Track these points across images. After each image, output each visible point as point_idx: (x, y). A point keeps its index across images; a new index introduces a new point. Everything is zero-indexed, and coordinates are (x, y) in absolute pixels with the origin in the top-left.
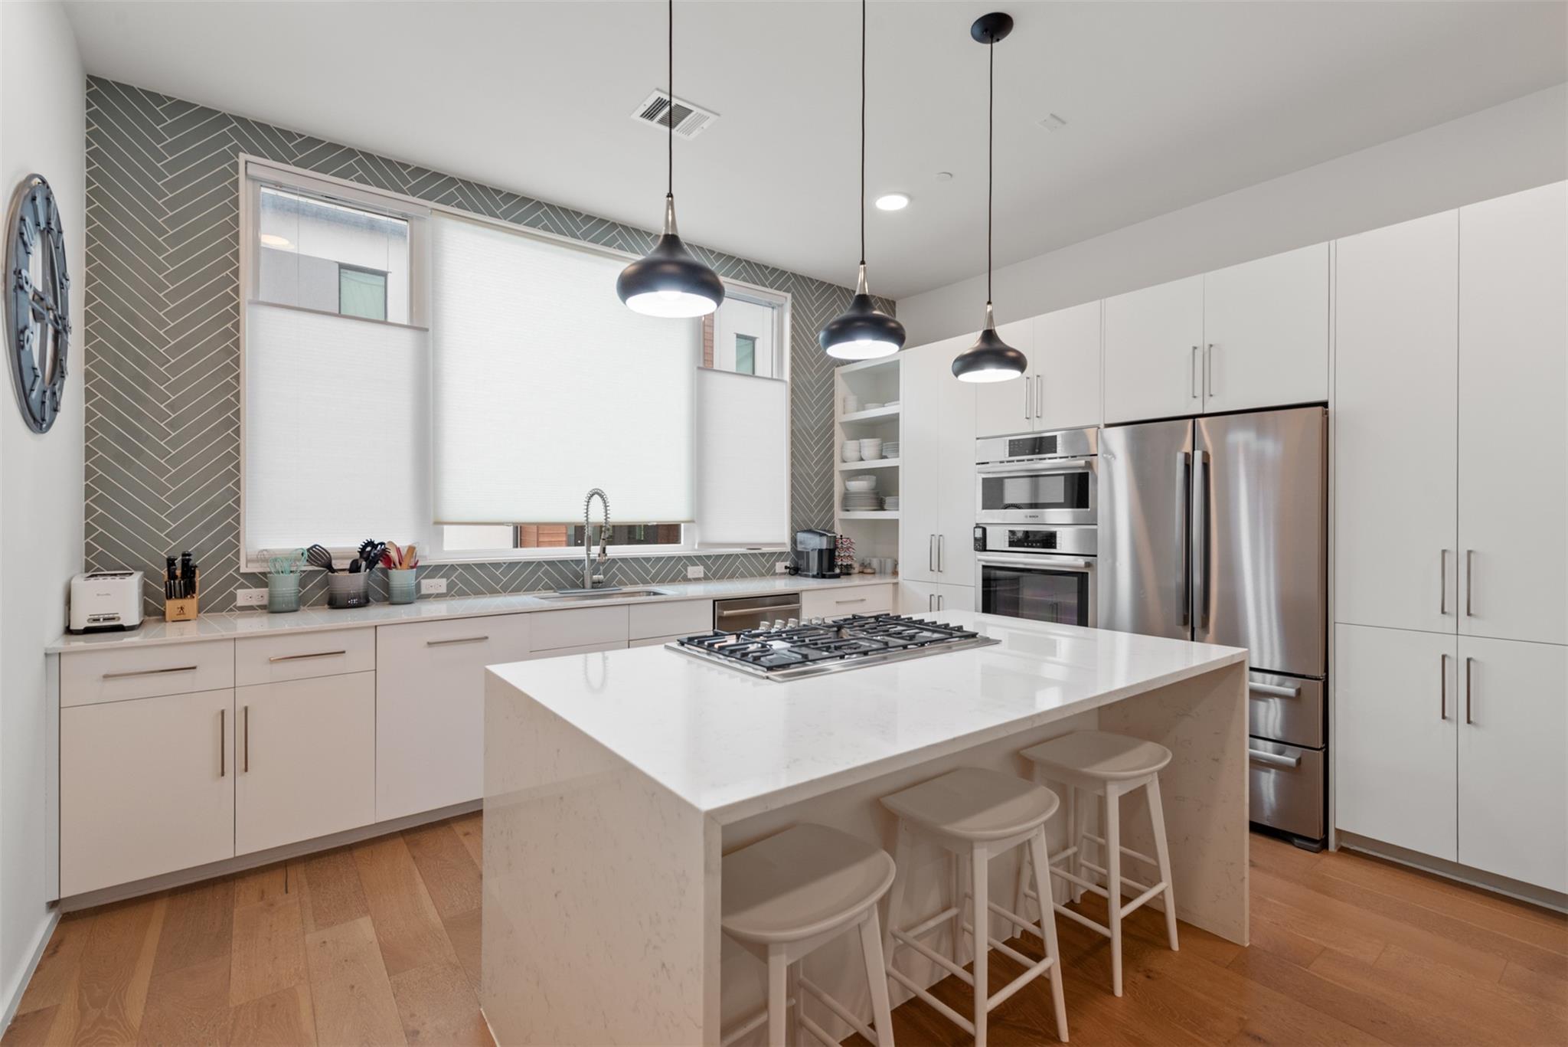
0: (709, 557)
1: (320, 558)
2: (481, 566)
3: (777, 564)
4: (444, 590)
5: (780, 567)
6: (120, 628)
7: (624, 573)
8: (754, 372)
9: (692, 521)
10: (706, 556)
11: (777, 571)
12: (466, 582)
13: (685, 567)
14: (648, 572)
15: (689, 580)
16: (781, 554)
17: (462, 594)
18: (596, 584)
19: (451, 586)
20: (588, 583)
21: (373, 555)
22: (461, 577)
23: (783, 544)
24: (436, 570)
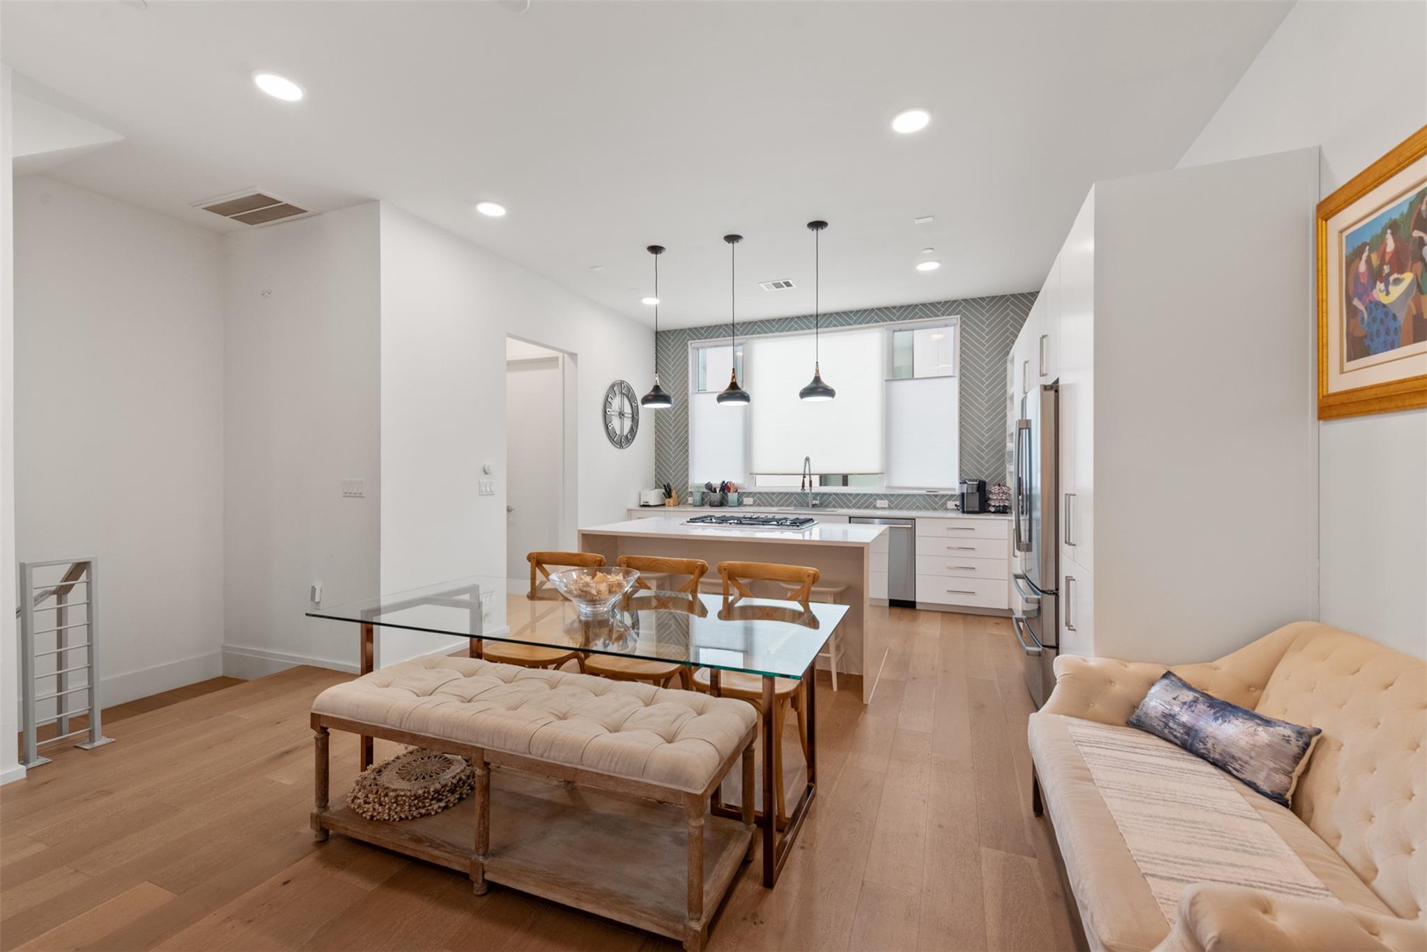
0: (893, 495)
1: (709, 487)
2: (766, 493)
3: (948, 502)
4: (752, 503)
5: (951, 504)
6: (649, 506)
7: (837, 502)
8: (913, 376)
9: (882, 473)
10: (890, 495)
11: (948, 507)
12: (760, 500)
13: (875, 500)
14: (851, 502)
15: (878, 508)
16: (952, 496)
17: (759, 505)
18: (814, 506)
19: (755, 501)
20: (810, 505)
21: (725, 488)
22: (758, 498)
23: (954, 489)
24: (749, 494)
